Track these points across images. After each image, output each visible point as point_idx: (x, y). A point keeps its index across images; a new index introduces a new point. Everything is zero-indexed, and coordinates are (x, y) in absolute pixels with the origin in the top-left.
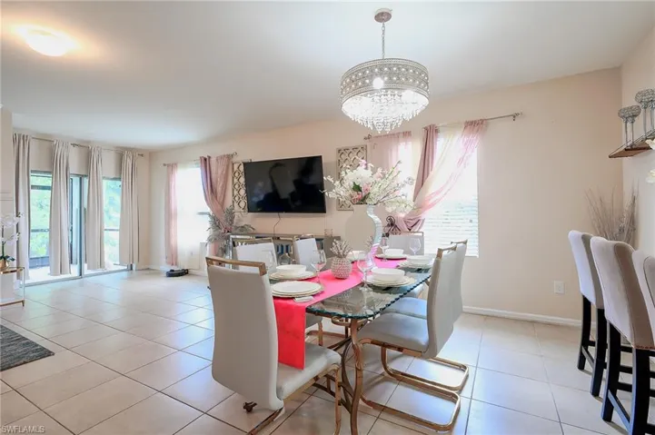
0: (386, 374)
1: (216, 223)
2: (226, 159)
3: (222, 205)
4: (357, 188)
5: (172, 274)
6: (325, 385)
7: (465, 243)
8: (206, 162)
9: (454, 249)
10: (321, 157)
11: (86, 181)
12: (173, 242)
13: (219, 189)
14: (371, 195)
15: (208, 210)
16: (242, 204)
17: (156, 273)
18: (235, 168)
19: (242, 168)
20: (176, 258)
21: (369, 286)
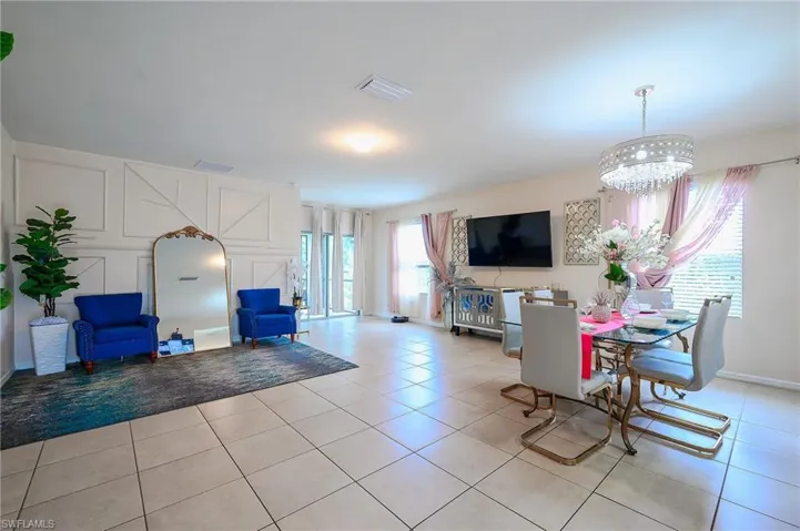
0: (640, 411)
1: (438, 277)
2: (446, 216)
3: (442, 258)
4: (613, 246)
5: (396, 320)
6: (594, 404)
7: (729, 298)
8: (426, 219)
9: (720, 301)
10: (548, 212)
11: (331, 238)
12: (395, 292)
13: (440, 245)
14: (627, 252)
15: (428, 262)
16: (462, 258)
17: (379, 319)
18: (455, 224)
19: (462, 224)
20: (398, 307)
21: (636, 328)
